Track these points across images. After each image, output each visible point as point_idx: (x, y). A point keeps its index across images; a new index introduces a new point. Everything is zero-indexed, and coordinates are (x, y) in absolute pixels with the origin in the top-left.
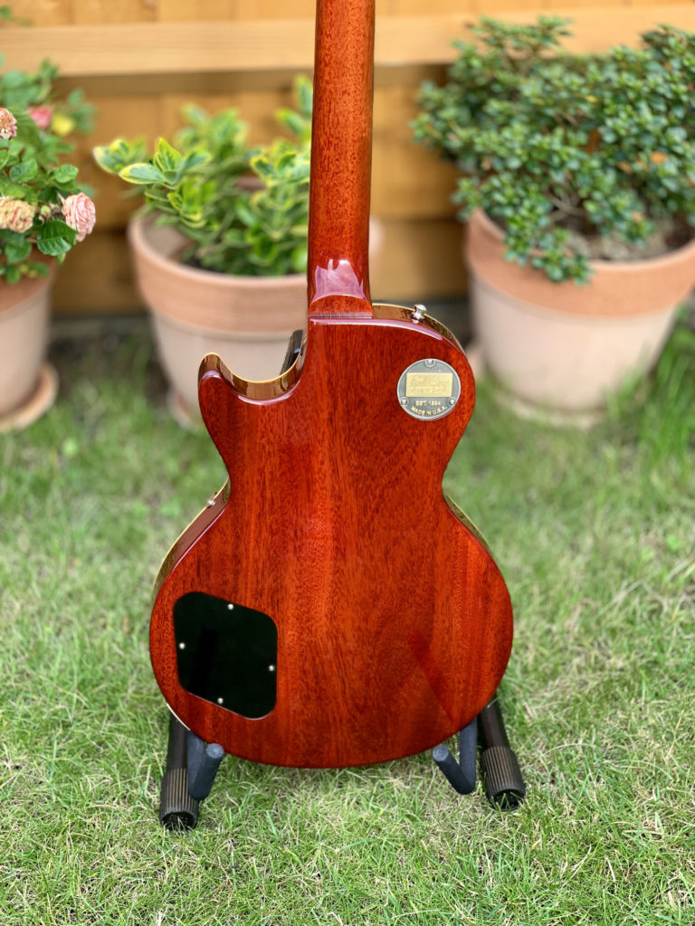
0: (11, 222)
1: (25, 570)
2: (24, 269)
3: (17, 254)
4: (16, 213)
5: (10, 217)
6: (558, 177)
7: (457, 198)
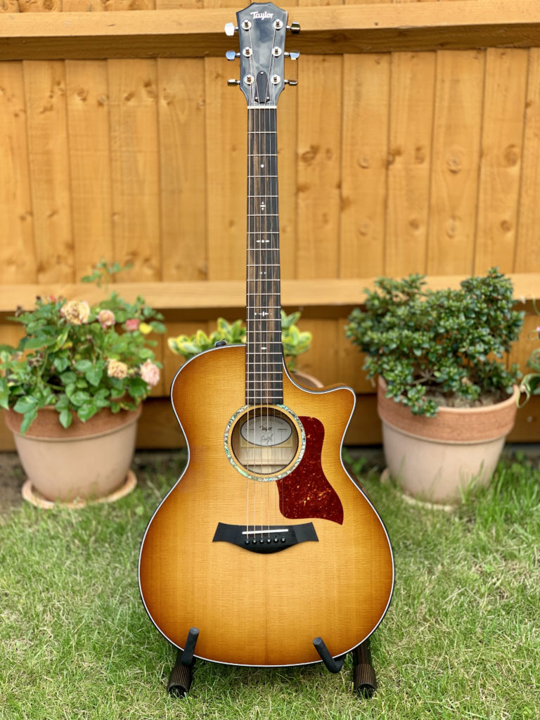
0: (115, 372)
1: (106, 571)
2: (122, 405)
3: (118, 394)
4: (117, 367)
5: (115, 369)
6: (418, 353)
7: (364, 368)
